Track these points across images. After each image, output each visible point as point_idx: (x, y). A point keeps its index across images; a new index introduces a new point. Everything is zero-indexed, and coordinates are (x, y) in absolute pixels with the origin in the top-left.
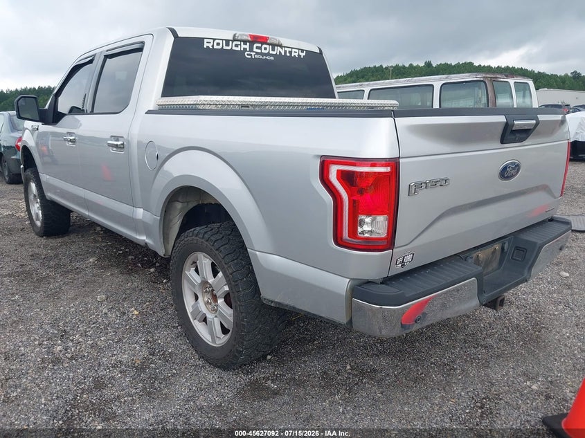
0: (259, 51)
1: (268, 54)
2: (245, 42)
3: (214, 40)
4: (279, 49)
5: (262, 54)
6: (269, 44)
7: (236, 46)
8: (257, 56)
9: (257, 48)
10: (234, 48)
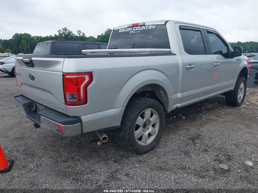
0: (135, 30)
1: (138, 30)
2: (131, 27)
3: (122, 29)
4: (143, 27)
5: (136, 31)
6: (139, 26)
7: (128, 30)
8: (134, 32)
9: (135, 29)
10: (127, 31)
